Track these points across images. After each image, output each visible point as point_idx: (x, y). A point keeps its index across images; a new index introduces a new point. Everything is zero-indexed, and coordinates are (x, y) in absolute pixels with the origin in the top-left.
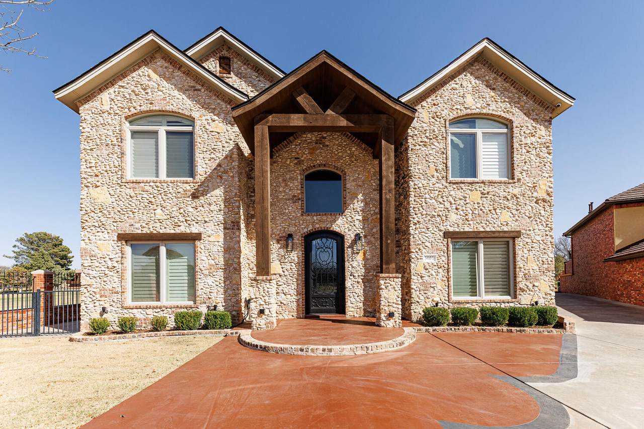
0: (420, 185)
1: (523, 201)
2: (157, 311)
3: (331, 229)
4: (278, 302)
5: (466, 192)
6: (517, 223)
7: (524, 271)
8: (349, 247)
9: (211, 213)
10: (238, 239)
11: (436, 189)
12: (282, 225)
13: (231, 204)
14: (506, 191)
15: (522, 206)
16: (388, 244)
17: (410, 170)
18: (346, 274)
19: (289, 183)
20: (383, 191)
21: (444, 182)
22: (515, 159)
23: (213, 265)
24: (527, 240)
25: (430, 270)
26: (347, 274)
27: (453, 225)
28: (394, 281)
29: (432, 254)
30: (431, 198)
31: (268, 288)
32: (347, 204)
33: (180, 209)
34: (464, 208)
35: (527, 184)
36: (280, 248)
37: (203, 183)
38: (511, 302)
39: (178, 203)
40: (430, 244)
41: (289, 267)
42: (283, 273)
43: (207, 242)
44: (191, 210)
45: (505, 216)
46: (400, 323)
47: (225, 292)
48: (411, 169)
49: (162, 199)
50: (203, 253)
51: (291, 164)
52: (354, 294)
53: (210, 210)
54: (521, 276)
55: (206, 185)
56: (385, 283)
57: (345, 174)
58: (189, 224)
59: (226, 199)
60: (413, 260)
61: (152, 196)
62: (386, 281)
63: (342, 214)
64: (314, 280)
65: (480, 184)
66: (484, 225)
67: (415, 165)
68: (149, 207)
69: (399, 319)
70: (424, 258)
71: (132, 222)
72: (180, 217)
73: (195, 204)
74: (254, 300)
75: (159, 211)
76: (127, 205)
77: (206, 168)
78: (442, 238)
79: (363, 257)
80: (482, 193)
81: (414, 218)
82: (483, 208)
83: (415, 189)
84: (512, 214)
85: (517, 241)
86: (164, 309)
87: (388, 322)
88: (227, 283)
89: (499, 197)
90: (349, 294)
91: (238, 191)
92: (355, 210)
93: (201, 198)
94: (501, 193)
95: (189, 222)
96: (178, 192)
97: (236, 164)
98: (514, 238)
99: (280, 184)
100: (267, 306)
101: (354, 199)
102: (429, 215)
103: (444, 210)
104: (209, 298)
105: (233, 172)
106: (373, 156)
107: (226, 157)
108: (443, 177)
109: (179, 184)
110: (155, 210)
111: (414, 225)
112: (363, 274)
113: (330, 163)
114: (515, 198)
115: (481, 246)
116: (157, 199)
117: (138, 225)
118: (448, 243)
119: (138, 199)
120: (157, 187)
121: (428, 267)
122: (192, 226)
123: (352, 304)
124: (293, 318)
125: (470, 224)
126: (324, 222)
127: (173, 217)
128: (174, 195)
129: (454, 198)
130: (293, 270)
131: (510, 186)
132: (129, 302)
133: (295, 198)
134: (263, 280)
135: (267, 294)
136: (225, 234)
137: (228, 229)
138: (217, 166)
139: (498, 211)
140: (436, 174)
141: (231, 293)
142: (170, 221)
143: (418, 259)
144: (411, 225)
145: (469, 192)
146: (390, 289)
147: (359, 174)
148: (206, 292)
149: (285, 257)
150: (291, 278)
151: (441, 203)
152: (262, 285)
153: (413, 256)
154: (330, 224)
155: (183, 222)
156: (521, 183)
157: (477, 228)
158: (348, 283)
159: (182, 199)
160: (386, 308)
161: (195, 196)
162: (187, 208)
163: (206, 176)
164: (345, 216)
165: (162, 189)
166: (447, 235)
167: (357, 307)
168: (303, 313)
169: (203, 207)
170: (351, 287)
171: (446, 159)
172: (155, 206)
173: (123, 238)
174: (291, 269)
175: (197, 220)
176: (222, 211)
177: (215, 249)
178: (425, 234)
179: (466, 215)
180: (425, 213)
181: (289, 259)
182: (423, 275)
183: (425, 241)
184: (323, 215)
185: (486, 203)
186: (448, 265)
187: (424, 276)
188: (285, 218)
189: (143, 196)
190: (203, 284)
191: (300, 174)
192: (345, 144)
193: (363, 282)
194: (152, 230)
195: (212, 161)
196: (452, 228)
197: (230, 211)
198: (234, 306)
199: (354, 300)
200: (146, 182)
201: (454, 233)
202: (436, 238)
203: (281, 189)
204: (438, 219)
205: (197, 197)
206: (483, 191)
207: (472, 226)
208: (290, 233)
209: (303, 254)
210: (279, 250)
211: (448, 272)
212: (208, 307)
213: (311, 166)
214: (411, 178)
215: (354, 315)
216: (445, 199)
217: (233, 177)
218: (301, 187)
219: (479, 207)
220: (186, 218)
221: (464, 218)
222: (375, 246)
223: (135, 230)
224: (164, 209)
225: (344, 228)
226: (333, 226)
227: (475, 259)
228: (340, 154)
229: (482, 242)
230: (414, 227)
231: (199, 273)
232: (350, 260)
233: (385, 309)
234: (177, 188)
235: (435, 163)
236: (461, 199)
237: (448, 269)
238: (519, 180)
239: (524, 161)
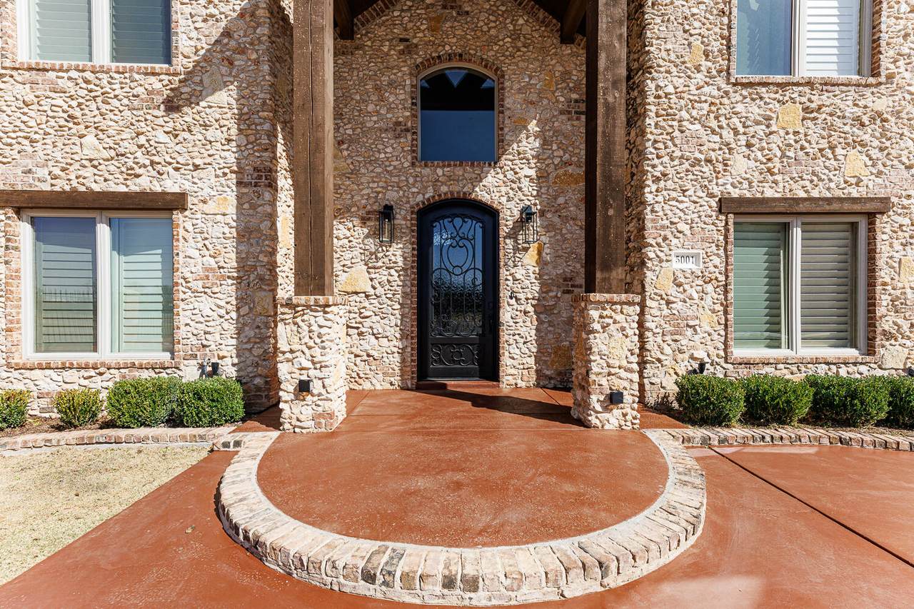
0: (670, 89)
1: (895, 129)
2: (86, 374)
3: (473, 196)
4: (362, 353)
5: (771, 106)
6: (879, 181)
7: (892, 292)
8: (508, 236)
9: (208, 147)
10: (269, 209)
11: (703, 98)
12: (371, 185)
13: (253, 127)
14: (860, 103)
15: (894, 141)
16: (607, 219)
17: (648, 52)
18: (501, 295)
19: (387, 94)
20: (600, 85)
21: (721, 81)
22: (883, 27)
23: (212, 270)
24: (901, 220)
25: (687, 287)
26: (504, 294)
27: (741, 183)
28: (622, 312)
29: (691, 251)
30: (693, 120)
31: (321, 327)
32: (506, 142)
33: (138, 134)
34: (764, 144)
35: (907, 88)
36: (367, 237)
37: (190, 74)
38: (861, 363)
39: (133, 121)
40: (688, 227)
41: (385, 278)
42: (372, 292)
43: (199, 215)
44: (163, 138)
45: (855, 163)
46: (635, 418)
47: (239, 332)
48: (652, 49)
49: (97, 112)
50: (191, 240)
51: (392, 52)
52: (517, 337)
53: (205, 139)
54: (884, 303)
55: (197, 79)
56: (601, 317)
57: (503, 76)
58: (158, 172)
59: (241, 114)
60: (649, 264)
61: (74, 103)
62: (605, 313)
63: (495, 163)
64: (436, 306)
65: (801, 88)
66: (807, 183)
67: (659, 42)
68: (70, 129)
69: (633, 409)
70: (674, 259)
71: (29, 163)
72: (139, 154)
73: (171, 124)
74: (288, 355)
75: (90, 139)
76: (18, 123)
77: (198, 39)
78: (714, 214)
79: (537, 257)
80: (806, 110)
81: (654, 166)
82: (806, 145)
83: (658, 97)
84: (871, 159)
85: (881, 222)
86: (102, 370)
87: (606, 415)
88: (242, 312)
89: (844, 117)
90: (506, 337)
91: (269, 96)
92: (522, 156)
93: (185, 109)
94: (849, 110)
95: (159, 167)
96: (134, 96)
97: (264, 30)
98: (871, 216)
99: (369, 97)
100: (317, 373)
101: (521, 132)
102: (687, 160)
103: (720, 149)
104: (204, 346)
105: (257, 51)
106: (561, 36)
107: (242, 15)
108: (720, 72)
109: (137, 77)
110: (81, 137)
111: (653, 182)
112: (537, 295)
113: (472, 52)
114: (878, 122)
115: (797, 234)
116: (86, 111)
117: (42, 173)
118: (727, 223)
119: (40, 108)
120: (87, 82)
121: (682, 280)
122: (165, 176)
123: (513, 358)
124: (392, 388)
125: (775, 182)
126: (458, 181)
127: (122, 155)
128: (125, 101)
129: (743, 120)
130: (393, 284)
131: (868, 92)
132: (27, 353)
133: (399, 128)
134: (308, 307)
135: (318, 341)
136: (238, 198)
137: (246, 185)
138: (222, 35)
139: (839, 151)
140: (705, 64)
141: (252, 334)
142: (116, 163)
143: (661, 261)
144: (647, 182)
145: (777, 105)
146: (614, 334)
147: (531, 77)
148: (195, 332)
149: (376, 256)
150: (389, 303)
151: (713, 132)
152: (305, 317)
153: (652, 255)
154: (470, 185)
155: (145, 166)
156: (895, 85)
157: (791, 191)
158: (506, 315)
159: (141, 113)
160: (604, 381)
161: (172, 106)
162: (154, 133)
163: (197, 58)
164: (501, 168)
165: (98, 88)
166: (725, 205)
167: (522, 367)
168: (412, 378)
169: (190, 131)
170: (511, 324)
171: (730, 27)
172: (82, 127)
173: (7, 201)
174: (389, 281)
175: (178, 163)
176: (234, 144)
177: (216, 231)
178: (677, 204)
179: (769, 160)
180: (678, 153)
181: (386, 260)
182: (671, 298)
183: (676, 220)
184: (455, 165)
185: (814, 131)
186: (727, 277)
187: (675, 300)
188: (379, 170)
189: (54, 102)
190: (189, 313)
191: (411, 74)
192: (503, 8)
193: (535, 311)
194: (74, 183)
195: (210, 23)
196: (737, 190)
197: (252, 143)
198: (257, 365)
199: (517, 351)
200: (61, 70)
201: (741, 201)
202: (702, 213)
203: (371, 108)
204: (707, 169)
205: (177, 109)
206: (808, 104)
207: (781, 185)
208: (388, 203)
209: (413, 249)
210: (366, 241)
211: (726, 292)
212: (202, 367)
213: (433, 58)
214: (650, 73)
215: (516, 384)
216: (724, 122)
217: (257, 62)
218: (413, 104)
219: (796, 142)
220: (153, 158)
221: (763, 166)
222: (562, 235)
223: (37, 183)
224: (101, 136)
225: (498, 194)
226: (477, 189)
227: (779, 262)
228: (493, 32)
229: (799, 223)
230: (654, 187)
231: (180, 288)
232: (511, 263)
233: (601, 382)
234: (132, 85)
235: (703, 37)
236: (758, 123)
237: (726, 285)
238: (890, 77)
239: (903, 33)
